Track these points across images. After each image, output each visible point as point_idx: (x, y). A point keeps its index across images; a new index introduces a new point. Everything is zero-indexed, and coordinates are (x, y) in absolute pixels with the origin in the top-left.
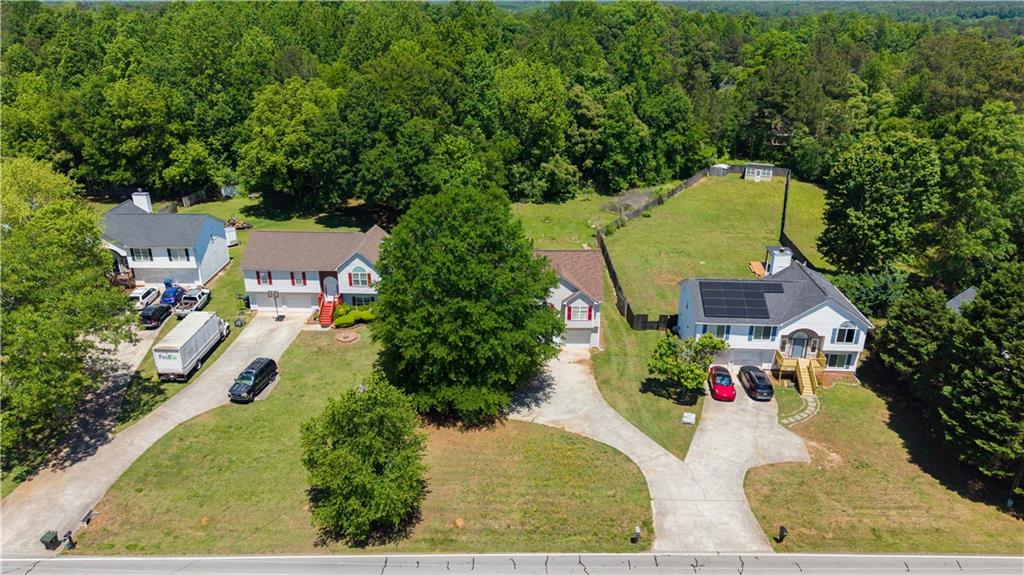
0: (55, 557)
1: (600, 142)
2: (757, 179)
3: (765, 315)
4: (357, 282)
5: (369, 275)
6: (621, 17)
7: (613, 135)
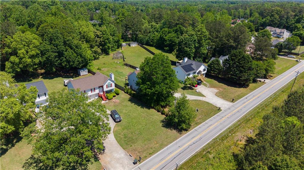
0: (139, 165)
1: (103, 41)
2: (134, 46)
3: (194, 70)
4: (108, 87)
5: (112, 84)
6: (47, 3)
7: (106, 39)
